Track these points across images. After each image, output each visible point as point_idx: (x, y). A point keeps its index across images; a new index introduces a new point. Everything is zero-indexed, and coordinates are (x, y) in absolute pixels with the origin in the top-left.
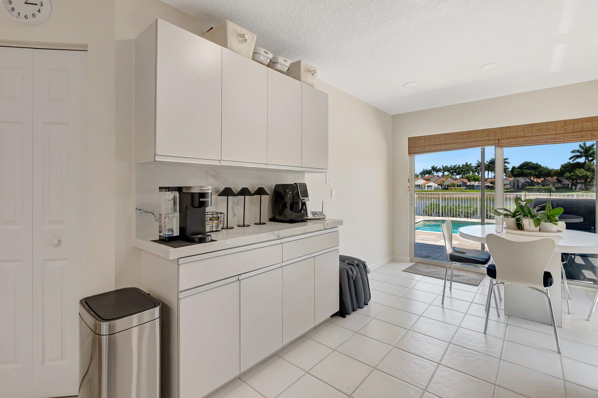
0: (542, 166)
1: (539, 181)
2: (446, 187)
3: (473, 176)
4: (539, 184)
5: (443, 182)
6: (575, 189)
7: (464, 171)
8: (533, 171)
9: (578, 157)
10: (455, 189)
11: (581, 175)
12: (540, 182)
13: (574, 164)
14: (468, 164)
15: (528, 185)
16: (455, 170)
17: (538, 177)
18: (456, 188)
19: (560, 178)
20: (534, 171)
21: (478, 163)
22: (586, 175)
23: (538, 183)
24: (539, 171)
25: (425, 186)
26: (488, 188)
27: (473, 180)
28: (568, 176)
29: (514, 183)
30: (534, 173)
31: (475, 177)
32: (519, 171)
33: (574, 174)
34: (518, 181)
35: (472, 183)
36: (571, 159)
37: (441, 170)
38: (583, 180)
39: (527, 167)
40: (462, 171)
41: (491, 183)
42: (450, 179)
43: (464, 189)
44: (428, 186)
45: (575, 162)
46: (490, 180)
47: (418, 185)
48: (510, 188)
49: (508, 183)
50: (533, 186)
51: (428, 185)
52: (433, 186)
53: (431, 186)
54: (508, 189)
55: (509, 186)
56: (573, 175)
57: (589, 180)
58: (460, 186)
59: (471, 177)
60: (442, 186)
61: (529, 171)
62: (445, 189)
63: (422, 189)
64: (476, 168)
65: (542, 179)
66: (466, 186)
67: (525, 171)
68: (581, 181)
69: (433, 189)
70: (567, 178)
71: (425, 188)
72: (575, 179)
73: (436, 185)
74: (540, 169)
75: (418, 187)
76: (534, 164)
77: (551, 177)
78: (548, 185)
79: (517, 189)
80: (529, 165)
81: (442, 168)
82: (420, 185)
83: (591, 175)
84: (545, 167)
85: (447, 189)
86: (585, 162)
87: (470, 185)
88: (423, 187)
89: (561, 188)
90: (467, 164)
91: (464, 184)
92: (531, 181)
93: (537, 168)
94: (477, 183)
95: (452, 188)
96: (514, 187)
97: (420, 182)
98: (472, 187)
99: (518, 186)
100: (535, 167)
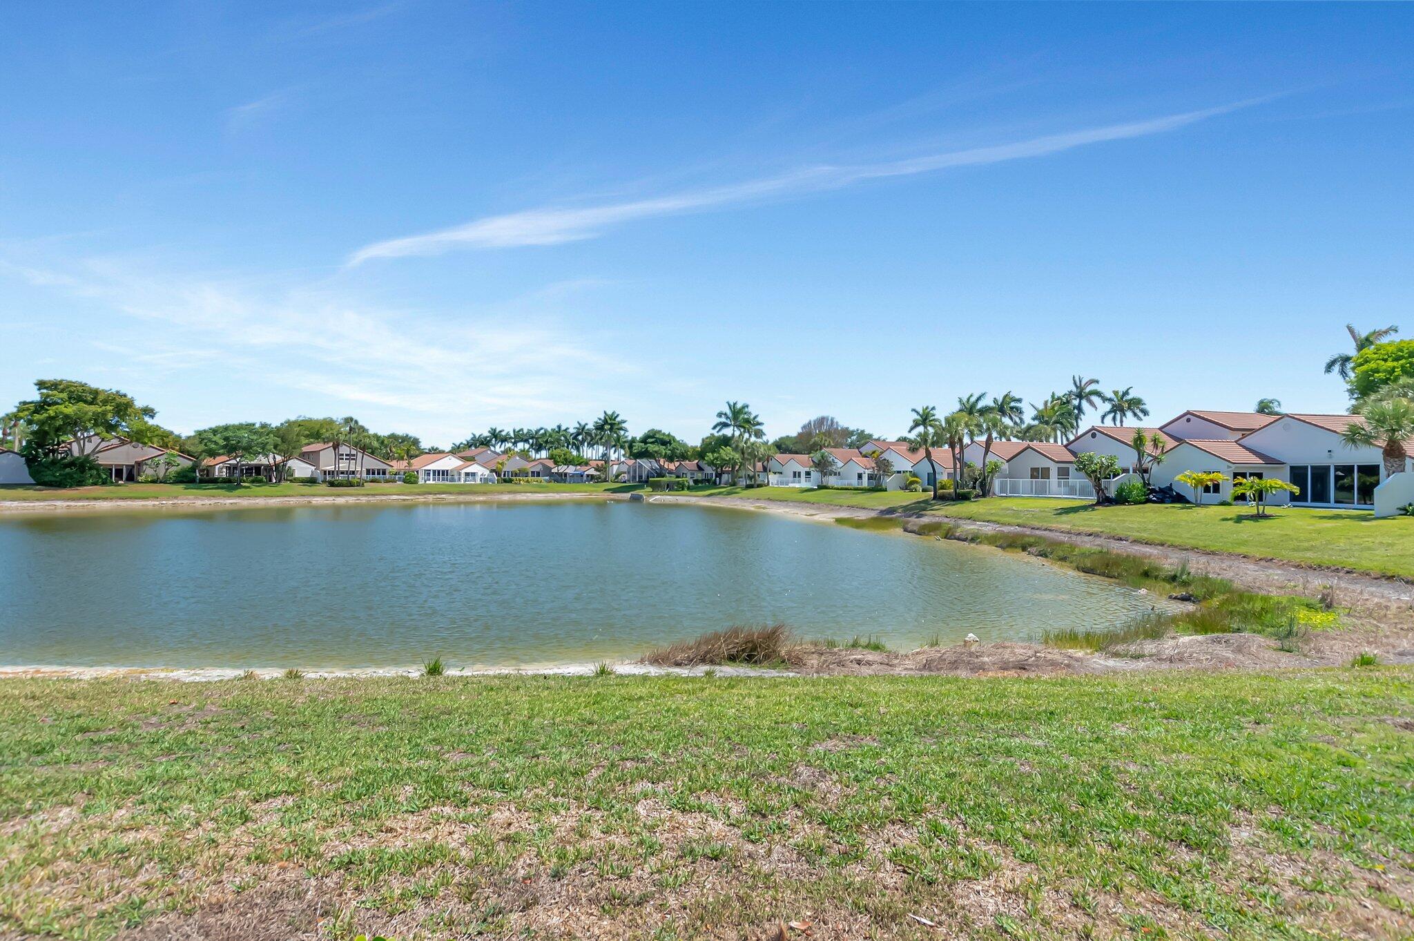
0: (677, 438)
1: (672, 466)
2: (508, 476)
4: (672, 473)
5: (502, 464)
6: (720, 484)
7: (552, 443)
8: (662, 448)
9: (725, 425)
10: (528, 481)
11: (727, 459)
12: (674, 468)
13: (719, 438)
14: (563, 428)
15: (655, 475)
16: (537, 439)
17: (670, 459)
18: (530, 478)
19: (703, 464)
20: (664, 447)
21: (578, 426)
22: (733, 459)
23: (670, 472)
24: (671, 448)
25: (460, 474)
26: (591, 480)
27: (563, 463)
28: (710, 459)
29: (635, 471)
30: (664, 451)
31: (568, 456)
32: (641, 447)
33: (718, 455)
34: (641, 466)
35: (562, 469)
36: (714, 428)
37: (511, 438)
38: (729, 467)
39: (653, 440)
40: (546, 442)
41: (596, 470)
42: (518, 458)
43: (546, 481)
44: (467, 474)
45: (721, 433)
46: (593, 464)
47: (443, 471)
48: (629, 481)
49: (626, 470)
50: (663, 477)
51: (467, 470)
52: (480, 474)
53: (474, 474)
54: (625, 482)
55: (626, 476)
56: (717, 459)
57: (737, 467)
58: (538, 474)
59: (560, 456)
60: (499, 475)
61: (656, 448)
62: (505, 481)
63: (452, 480)
64: (575, 438)
65: (677, 464)
66: (551, 474)
67: (652, 448)
68: (727, 469)
69: (478, 482)
70: (711, 463)
71: (459, 480)
72: (719, 465)
73: (487, 472)
74: (674, 445)
75: (443, 475)
76: (664, 434)
77: (689, 461)
78: (684, 476)
79: (639, 482)
80: (657, 436)
81: (512, 435)
82: (447, 471)
83: (740, 459)
84: (681, 442)
85: (510, 481)
86: (733, 435)
87: (560, 474)
88: (456, 477)
89: (702, 481)
90: (559, 427)
91: (547, 471)
92: (660, 466)
93: (669, 442)
94: (571, 470)
95: (520, 480)
96: (634, 477)
97: (450, 463)
98: (561, 478)
99: (640, 477)
100: (666, 441)
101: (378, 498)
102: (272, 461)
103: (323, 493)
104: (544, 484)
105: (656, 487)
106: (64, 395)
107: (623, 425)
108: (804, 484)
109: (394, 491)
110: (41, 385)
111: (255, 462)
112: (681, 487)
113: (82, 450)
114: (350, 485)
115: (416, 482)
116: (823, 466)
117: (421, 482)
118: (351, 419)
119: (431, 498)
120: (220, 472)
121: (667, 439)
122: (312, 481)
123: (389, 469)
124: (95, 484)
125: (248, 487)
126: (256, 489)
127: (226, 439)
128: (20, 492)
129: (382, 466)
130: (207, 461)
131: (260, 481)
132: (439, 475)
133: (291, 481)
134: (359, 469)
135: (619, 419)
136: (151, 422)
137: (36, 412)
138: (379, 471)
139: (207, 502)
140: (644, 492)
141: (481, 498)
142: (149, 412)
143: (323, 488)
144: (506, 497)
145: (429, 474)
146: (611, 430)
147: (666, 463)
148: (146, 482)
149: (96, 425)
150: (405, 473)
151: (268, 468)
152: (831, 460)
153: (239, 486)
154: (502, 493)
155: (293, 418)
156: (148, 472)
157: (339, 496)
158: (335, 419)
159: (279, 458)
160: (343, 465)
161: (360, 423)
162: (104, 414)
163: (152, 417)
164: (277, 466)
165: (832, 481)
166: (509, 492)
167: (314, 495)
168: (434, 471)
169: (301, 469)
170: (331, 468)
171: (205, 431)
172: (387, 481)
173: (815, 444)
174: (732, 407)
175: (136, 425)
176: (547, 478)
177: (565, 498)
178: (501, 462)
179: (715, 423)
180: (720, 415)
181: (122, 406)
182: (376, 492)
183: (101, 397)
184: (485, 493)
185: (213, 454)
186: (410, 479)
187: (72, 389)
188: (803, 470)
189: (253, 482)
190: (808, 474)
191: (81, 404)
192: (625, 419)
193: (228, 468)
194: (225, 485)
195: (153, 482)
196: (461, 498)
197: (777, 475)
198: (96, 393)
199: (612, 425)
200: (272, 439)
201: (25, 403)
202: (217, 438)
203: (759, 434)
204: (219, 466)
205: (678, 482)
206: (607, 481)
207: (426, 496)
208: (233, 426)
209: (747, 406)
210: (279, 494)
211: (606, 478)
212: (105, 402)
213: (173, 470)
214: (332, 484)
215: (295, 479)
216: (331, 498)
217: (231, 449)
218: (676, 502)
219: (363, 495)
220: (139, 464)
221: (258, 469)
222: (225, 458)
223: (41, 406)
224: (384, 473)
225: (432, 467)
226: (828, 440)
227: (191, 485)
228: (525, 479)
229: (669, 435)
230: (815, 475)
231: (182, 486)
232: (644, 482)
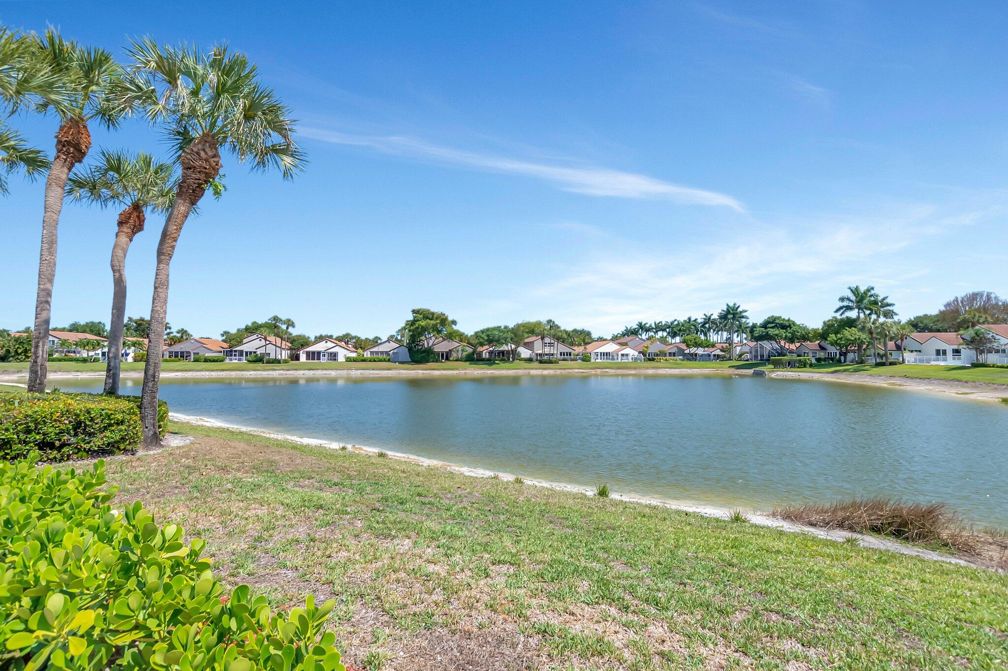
0: (798, 323)
1: (793, 347)
2: (652, 356)
3: (694, 339)
4: (793, 353)
5: (647, 347)
6: (845, 361)
7: (684, 330)
8: (782, 332)
9: (849, 308)
10: (666, 360)
11: (853, 339)
12: (795, 348)
13: (842, 320)
14: (693, 319)
15: (776, 354)
16: (672, 328)
17: (791, 340)
18: (668, 358)
19: (823, 344)
20: (785, 331)
21: (705, 317)
22: (859, 339)
23: (791, 352)
24: (792, 331)
25: (618, 355)
26: (717, 359)
27: (693, 346)
28: (833, 340)
29: (756, 351)
30: (784, 334)
31: (697, 341)
32: (762, 331)
33: (842, 336)
34: (762, 347)
35: (693, 350)
36: (837, 311)
37: (653, 328)
38: (855, 347)
39: (773, 325)
40: (680, 330)
41: (721, 351)
42: (658, 343)
43: (680, 359)
44: (623, 355)
45: (844, 316)
46: (719, 346)
47: (607, 353)
48: (751, 359)
49: (748, 351)
50: (784, 356)
51: (623, 352)
52: (631, 355)
53: (627, 355)
54: (747, 360)
55: (749, 356)
56: (841, 339)
57: (864, 346)
58: (674, 354)
59: (691, 341)
60: (644, 355)
61: (777, 332)
62: (650, 360)
63: (613, 359)
64: (703, 326)
65: (798, 345)
66: (684, 355)
67: (773, 331)
68: (853, 348)
69: (630, 360)
70: (834, 343)
71: (618, 359)
72: (844, 345)
73: (636, 353)
74: (794, 328)
75: (607, 355)
76: (784, 320)
77: (811, 342)
78: (806, 355)
79: (760, 360)
80: (777, 321)
81: (654, 326)
82: (609, 353)
83: (867, 339)
84: (801, 325)
85: (653, 360)
86: (858, 317)
87: (692, 355)
88: (615, 357)
89: (825, 360)
90: (689, 319)
91: (681, 352)
92: (781, 347)
93: (790, 326)
94: (700, 351)
95: (660, 359)
96: (756, 357)
97: (611, 348)
98: (693, 357)
99: (762, 356)
100: (785, 325)
101: (567, 371)
102: (510, 349)
103: (536, 367)
104: (680, 362)
105: (777, 364)
106: (421, 316)
107: (744, 314)
108: (951, 361)
109: (576, 366)
110: (414, 312)
111: (502, 349)
112: (803, 364)
113: (428, 344)
114: (550, 362)
115: (589, 361)
116: (979, 343)
117: (593, 360)
118: (551, 321)
119: (599, 371)
120: (485, 355)
121: (787, 324)
122: (530, 360)
123: (573, 352)
124: (433, 362)
125: (499, 364)
126: (502, 365)
127: (488, 336)
128: (406, 366)
129: (569, 350)
130: (480, 349)
131: (504, 360)
132: (604, 356)
133: (520, 360)
134: (555, 352)
135: (740, 310)
136: (455, 328)
137: (412, 325)
138: (567, 353)
139: (479, 372)
140: (767, 369)
141: (633, 372)
142: (454, 322)
143: (536, 364)
144: (650, 372)
145: (597, 355)
146: (734, 318)
147: (787, 345)
148: (453, 361)
149: (433, 331)
150: (583, 354)
151: (508, 352)
152: (989, 336)
153: (494, 363)
154: (647, 368)
155: (520, 322)
156: (454, 355)
157: (545, 369)
158: (542, 321)
159: (513, 346)
160: (547, 350)
161: (556, 323)
162: (436, 325)
163: (455, 325)
164: (512, 351)
165: (992, 358)
166: (653, 368)
167: (531, 369)
168: (601, 353)
169: (525, 353)
170: (540, 352)
171: (478, 332)
172: (572, 360)
173: (965, 321)
174: (855, 292)
175: (449, 330)
176: (681, 357)
177: (695, 373)
178: (646, 346)
179: (838, 307)
180: (842, 299)
181: (443, 320)
182: (566, 367)
183: (435, 316)
184: (635, 368)
185: (482, 345)
186: (586, 358)
187: (424, 313)
188: (949, 349)
189: (501, 360)
190: (957, 352)
191: (428, 320)
192: (746, 309)
193: (489, 353)
194: (488, 362)
195: (456, 360)
196: (619, 372)
197: (915, 354)
198: (433, 314)
199: (734, 314)
200: (510, 335)
201: (408, 321)
202: (484, 336)
203: (889, 314)
204: (485, 351)
205: (800, 360)
206: (732, 360)
207: (596, 370)
208: (491, 328)
209: (873, 288)
210: (513, 367)
211: (730, 357)
212: (437, 319)
213: (465, 354)
214: (541, 362)
215: (522, 359)
216: (541, 371)
217: (490, 341)
218: (798, 377)
219: (558, 369)
220: (451, 351)
221: (503, 352)
222: (487, 347)
223: (413, 323)
224: (570, 355)
225: (599, 350)
226: (984, 316)
227: (472, 362)
228: (664, 358)
229: (789, 320)
230: (968, 354)
231: (468, 363)
232: (766, 360)
